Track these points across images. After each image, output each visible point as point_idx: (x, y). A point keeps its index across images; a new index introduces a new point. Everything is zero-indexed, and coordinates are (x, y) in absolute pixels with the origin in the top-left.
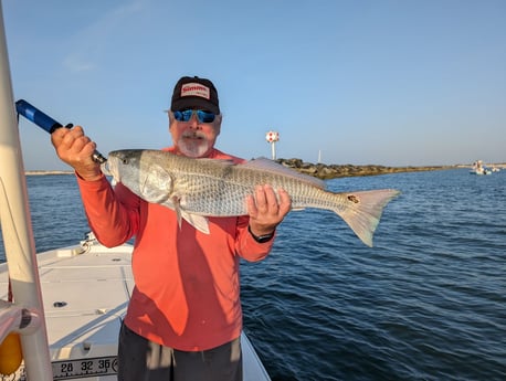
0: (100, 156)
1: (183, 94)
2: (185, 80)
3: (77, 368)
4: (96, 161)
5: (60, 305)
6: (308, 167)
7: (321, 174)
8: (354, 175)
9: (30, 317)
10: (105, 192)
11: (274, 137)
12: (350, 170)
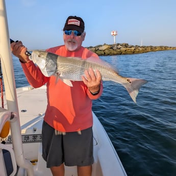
0: (29, 53)
1: (69, 23)
2: (70, 18)
3: (31, 138)
4: (27, 55)
5: (24, 111)
6: (131, 47)
7: (137, 50)
8: (153, 51)
9: (14, 115)
10: (31, 67)
11: (115, 33)
12: (151, 48)
